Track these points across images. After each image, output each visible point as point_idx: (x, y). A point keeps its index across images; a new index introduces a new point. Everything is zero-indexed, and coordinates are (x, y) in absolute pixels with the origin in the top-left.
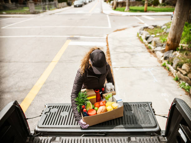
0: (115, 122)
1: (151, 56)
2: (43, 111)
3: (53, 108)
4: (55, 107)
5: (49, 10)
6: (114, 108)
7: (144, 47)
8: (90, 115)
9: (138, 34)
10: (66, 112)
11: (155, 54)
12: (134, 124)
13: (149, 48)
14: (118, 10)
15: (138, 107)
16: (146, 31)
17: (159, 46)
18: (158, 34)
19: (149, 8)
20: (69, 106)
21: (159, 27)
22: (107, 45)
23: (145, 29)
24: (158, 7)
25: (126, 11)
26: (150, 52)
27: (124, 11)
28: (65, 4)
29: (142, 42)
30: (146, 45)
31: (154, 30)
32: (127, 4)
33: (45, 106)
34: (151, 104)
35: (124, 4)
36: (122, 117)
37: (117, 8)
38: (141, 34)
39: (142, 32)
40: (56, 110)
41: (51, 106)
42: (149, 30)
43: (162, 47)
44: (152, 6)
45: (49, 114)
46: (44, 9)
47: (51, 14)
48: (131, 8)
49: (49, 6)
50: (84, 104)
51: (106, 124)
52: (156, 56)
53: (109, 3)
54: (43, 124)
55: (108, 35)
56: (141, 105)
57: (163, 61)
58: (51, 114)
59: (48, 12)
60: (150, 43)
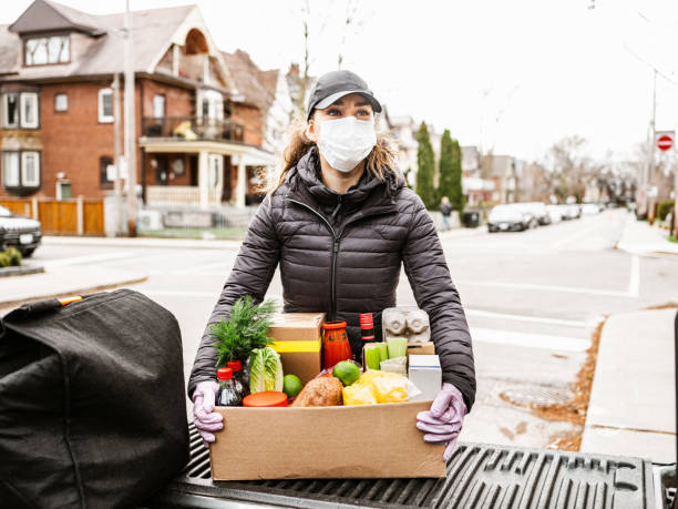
53: (658, 222)
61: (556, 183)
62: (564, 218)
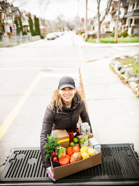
0: (92, 171)
1: (125, 87)
2: (8, 157)
3: (20, 153)
4: (22, 152)
5: (23, 43)
6: (90, 154)
7: (118, 78)
8: (62, 165)
9: (110, 65)
10: (34, 158)
11: (129, 84)
12: (115, 175)
13: (122, 78)
14: (89, 42)
15: (119, 150)
16: (118, 61)
17: (132, 76)
18: (130, 65)
19: (119, 39)
20: (39, 151)
21: (130, 57)
22: (80, 77)
23: (117, 60)
24: (127, 38)
25: (97, 43)
26: (124, 83)
27: (95, 42)
28: (38, 37)
29: (115, 72)
30: (119, 76)
31: (126, 60)
32: (98, 36)
33: (11, 150)
34: (133, 146)
35: (95, 36)
36: (100, 165)
37: (88, 40)
38: (114, 64)
39: (114, 62)
40: (23, 156)
41: (17, 150)
42: (121, 60)
43: (136, 77)
44: (122, 37)
45: (14, 161)
46: (18, 42)
47: (24, 47)
48: (102, 39)
49: (23, 40)
50: (54, 151)
51: (81, 176)
52: (130, 87)
53: (80, 35)
54: (6, 177)
55: (80, 66)
56: (121, 148)
57: (137, 92)
58: (17, 161)
59: (22, 45)
60: (123, 73)
61: (59, 26)
62: (62, 35)
